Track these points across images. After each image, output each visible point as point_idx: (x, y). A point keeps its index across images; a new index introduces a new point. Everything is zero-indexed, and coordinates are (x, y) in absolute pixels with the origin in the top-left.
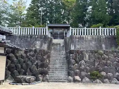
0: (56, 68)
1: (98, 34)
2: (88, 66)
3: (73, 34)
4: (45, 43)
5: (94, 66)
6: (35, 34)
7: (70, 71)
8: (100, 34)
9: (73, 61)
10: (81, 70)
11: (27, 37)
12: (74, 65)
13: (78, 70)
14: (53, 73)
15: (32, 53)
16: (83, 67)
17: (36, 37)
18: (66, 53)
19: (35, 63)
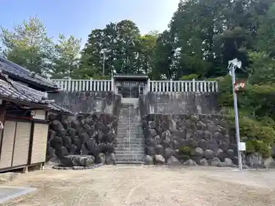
0: (126, 143)
1: (190, 90)
2: (176, 140)
3: (153, 90)
4: (109, 104)
5: (185, 138)
6: (95, 90)
7: (148, 147)
8: (194, 90)
9: (153, 131)
10: (165, 146)
11: (82, 94)
12: (154, 137)
13: (160, 146)
14: (122, 150)
15: (88, 120)
16: (168, 140)
17: (96, 94)
18: (143, 119)
19: (94, 135)
